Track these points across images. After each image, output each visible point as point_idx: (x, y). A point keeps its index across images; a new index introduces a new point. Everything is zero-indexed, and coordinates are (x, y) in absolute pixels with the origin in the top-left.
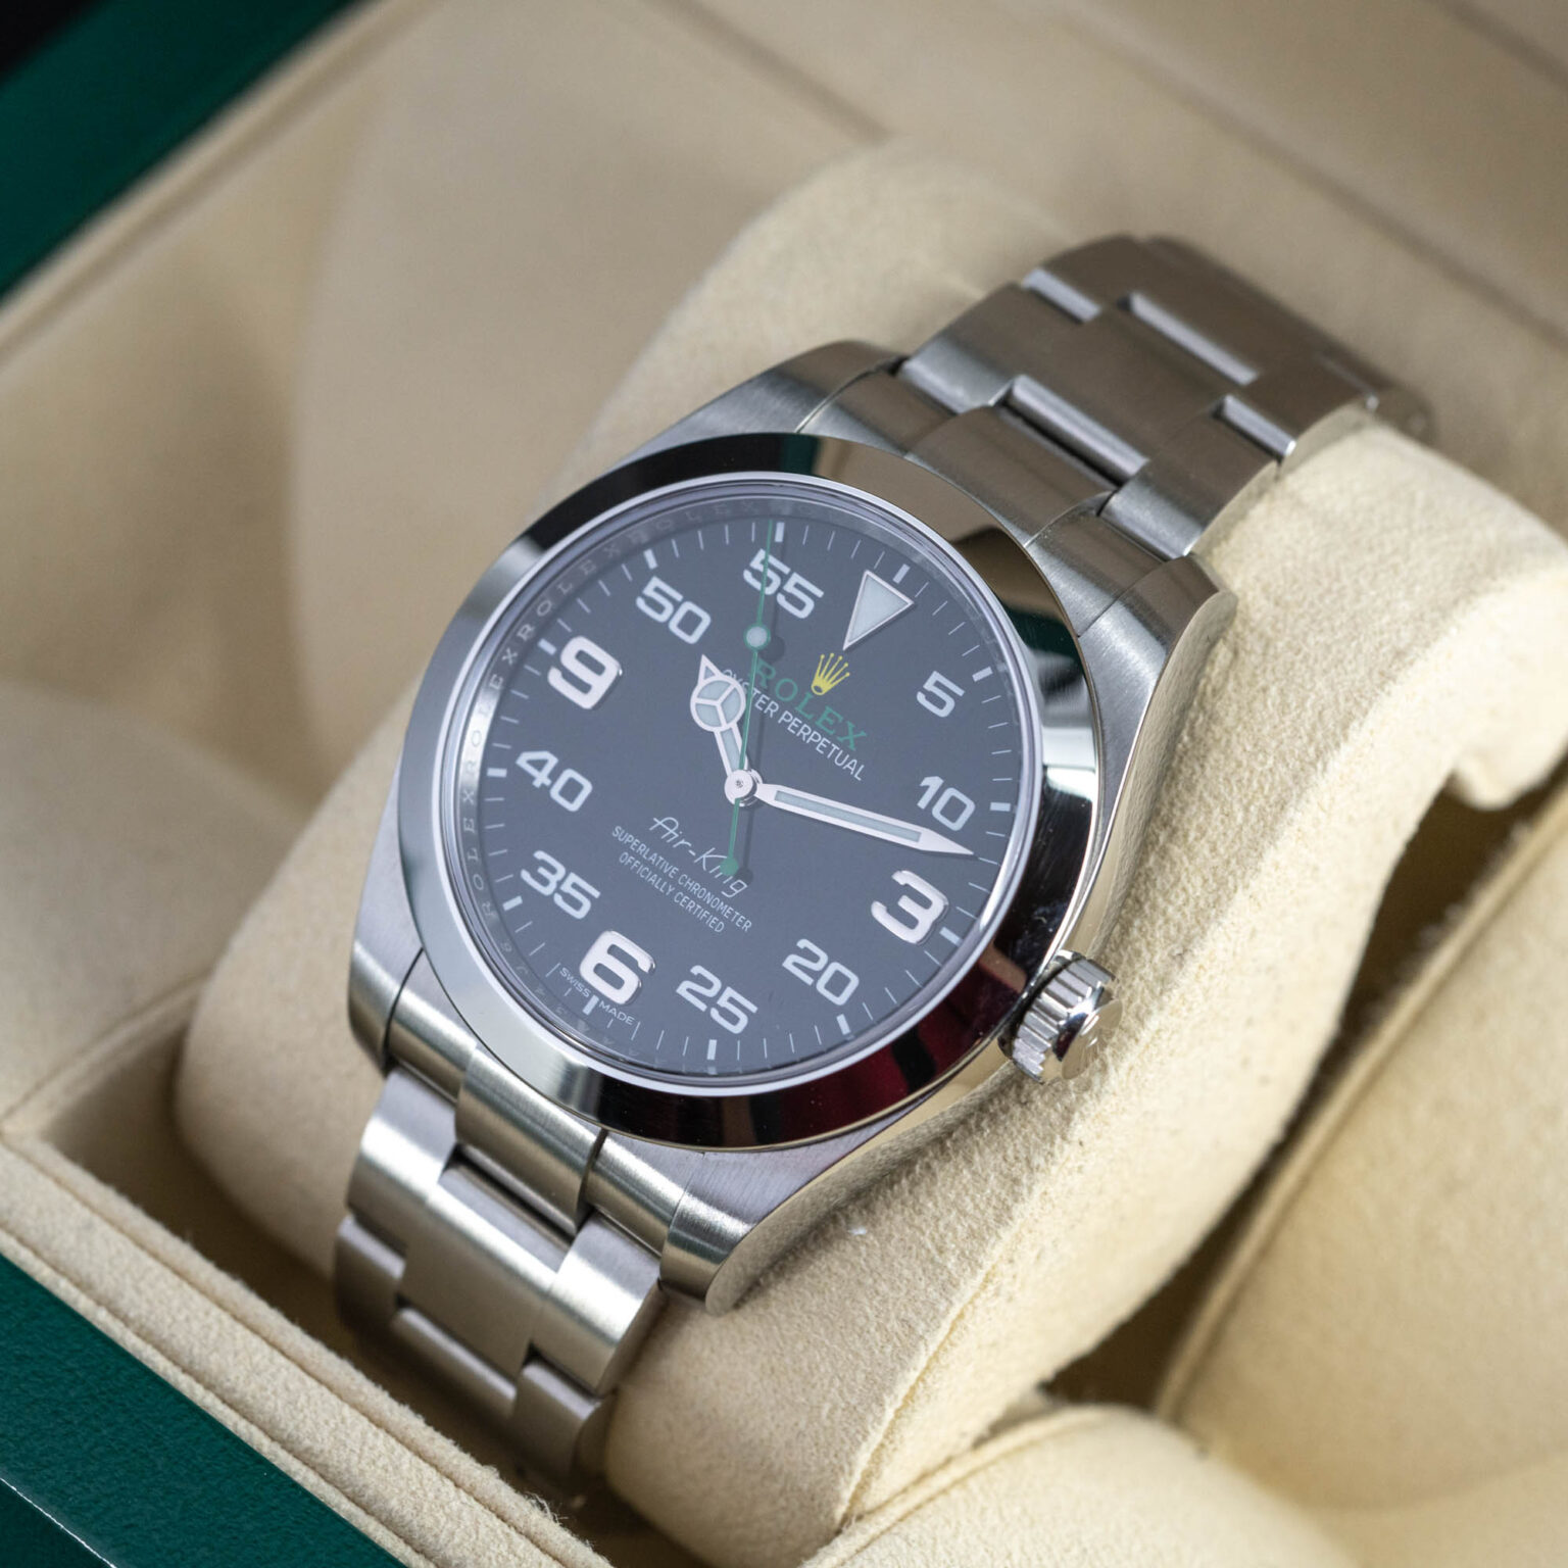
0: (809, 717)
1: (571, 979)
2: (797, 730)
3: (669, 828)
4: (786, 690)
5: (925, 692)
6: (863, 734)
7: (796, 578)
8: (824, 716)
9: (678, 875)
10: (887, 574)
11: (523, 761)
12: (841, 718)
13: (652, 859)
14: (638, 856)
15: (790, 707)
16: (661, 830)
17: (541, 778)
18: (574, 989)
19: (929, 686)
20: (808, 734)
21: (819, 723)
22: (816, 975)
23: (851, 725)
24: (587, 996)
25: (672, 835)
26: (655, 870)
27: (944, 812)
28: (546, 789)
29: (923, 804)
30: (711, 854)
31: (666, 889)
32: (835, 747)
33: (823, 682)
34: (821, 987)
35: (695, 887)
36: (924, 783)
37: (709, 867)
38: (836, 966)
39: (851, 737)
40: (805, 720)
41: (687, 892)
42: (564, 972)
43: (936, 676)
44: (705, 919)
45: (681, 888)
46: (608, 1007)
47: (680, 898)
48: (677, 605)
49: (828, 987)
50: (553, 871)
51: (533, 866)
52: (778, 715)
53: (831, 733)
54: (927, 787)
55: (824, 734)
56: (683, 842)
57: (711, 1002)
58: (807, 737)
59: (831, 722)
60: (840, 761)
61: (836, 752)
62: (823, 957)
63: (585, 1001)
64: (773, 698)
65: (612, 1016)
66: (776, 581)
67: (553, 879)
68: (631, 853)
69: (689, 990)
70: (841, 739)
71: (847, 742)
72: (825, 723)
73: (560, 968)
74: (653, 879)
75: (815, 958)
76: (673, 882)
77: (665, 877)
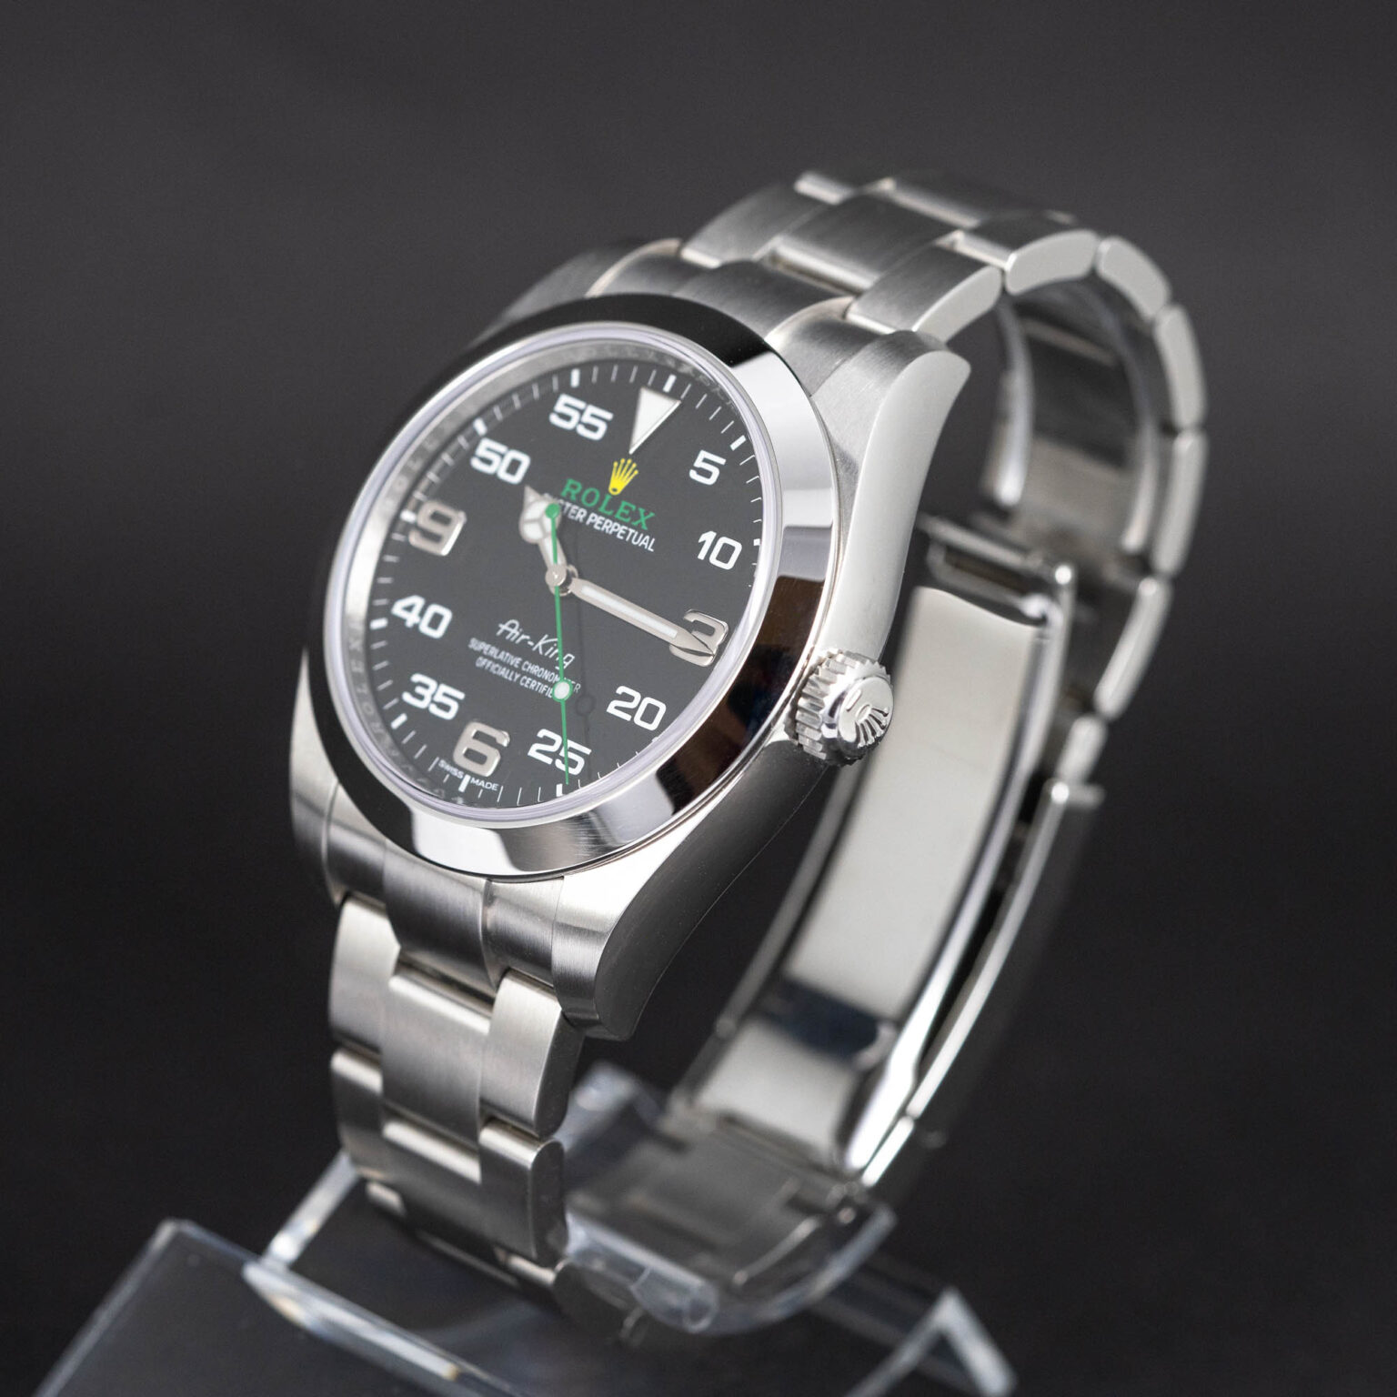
0: (610, 513)
1: (448, 768)
2: (601, 526)
3: (512, 630)
4: (591, 497)
5: (695, 469)
6: (652, 514)
7: (592, 409)
8: (621, 510)
9: (521, 664)
10: (657, 388)
11: (398, 609)
12: (634, 507)
13: (501, 657)
14: (490, 658)
15: (595, 510)
16: (506, 633)
17: (411, 619)
18: (451, 775)
19: (699, 463)
20: (610, 527)
21: (618, 516)
22: (632, 712)
23: (642, 511)
24: (461, 777)
25: (514, 634)
26: (504, 664)
27: (718, 558)
28: (416, 627)
29: (702, 556)
30: (546, 639)
31: (513, 677)
32: (631, 531)
33: (619, 482)
34: (638, 721)
35: (534, 669)
36: (700, 540)
37: (544, 650)
38: (648, 700)
39: (643, 520)
40: (607, 517)
41: (529, 675)
42: (443, 764)
43: (703, 454)
44: (545, 692)
45: (523, 674)
46: (478, 781)
47: (525, 681)
48: (502, 456)
49: (643, 719)
50: (426, 687)
51: (411, 688)
52: (586, 519)
53: (628, 520)
54: (703, 543)
55: (622, 523)
56: (523, 637)
57: (555, 755)
58: (610, 529)
59: (627, 512)
60: (636, 540)
61: (633, 534)
62: (637, 695)
63: (459, 781)
64: (582, 506)
65: (481, 787)
66: (575, 415)
67: (427, 694)
68: (485, 657)
69: (539, 751)
70: (635, 524)
71: (640, 525)
72: (623, 515)
73: (439, 762)
74: (503, 672)
75: (630, 699)
76: (518, 670)
77: (511, 668)
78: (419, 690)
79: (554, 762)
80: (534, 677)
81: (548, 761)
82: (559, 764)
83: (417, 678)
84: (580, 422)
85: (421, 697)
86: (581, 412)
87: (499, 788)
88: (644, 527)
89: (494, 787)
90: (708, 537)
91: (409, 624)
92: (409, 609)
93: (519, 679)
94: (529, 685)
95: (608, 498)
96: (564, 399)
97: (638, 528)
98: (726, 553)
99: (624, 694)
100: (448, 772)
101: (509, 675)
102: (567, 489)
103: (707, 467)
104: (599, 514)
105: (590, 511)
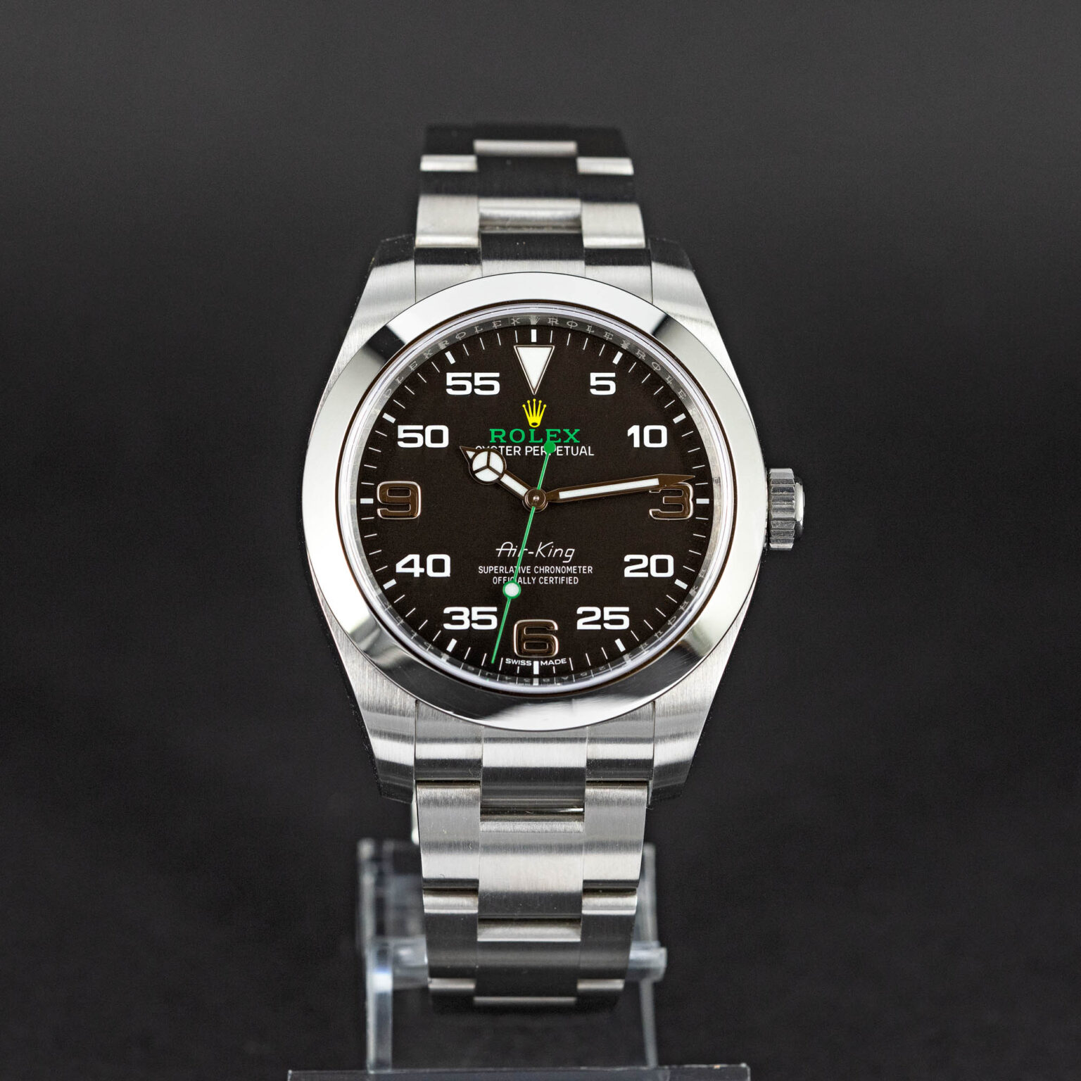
78: (455, 618)
79: (602, 627)
80: (549, 575)
81: (598, 627)
82: (607, 626)
83: (447, 610)
84: (474, 387)
85: (461, 622)
86: (472, 380)
87: (568, 661)
88: (576, 441)
89: (563, 661)
90: (634, 430)
91: (417, 575)
92: (410, 564)
93: (537, 580)
94: (548, 581)
95: (532, 431)
96: (450, 376)
97: (571, 443)
98: (655, 436)
99: (631, 560)
100: (517, 665)
101: (526, 581)
102: (493, 436)
103: (602, 383)
104: (532, 445)
105: (523, 445)
